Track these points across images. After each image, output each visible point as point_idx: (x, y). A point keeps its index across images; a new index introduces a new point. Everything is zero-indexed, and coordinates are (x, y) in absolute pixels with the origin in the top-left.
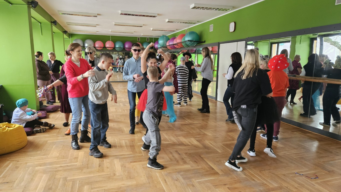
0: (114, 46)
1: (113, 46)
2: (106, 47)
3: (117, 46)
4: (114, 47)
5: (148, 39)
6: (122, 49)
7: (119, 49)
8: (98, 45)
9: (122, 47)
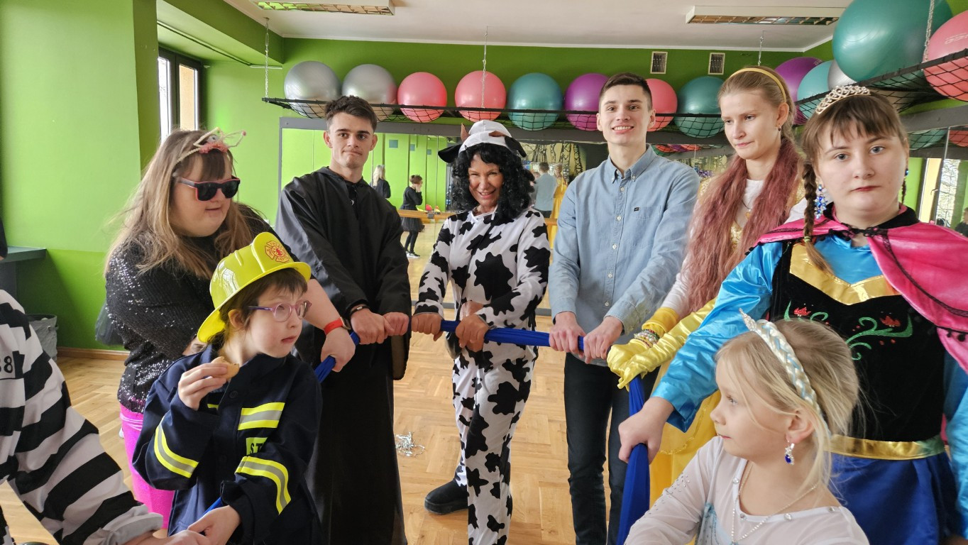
0: (502, 100)
1: (497, 102)
2: (458, 106)
3: (521, 102)
4: (501, 107)
5: (720, 58)
6: (552, 117)
7: (529, 117)
8: (414, 98)
9: (551, 106)
